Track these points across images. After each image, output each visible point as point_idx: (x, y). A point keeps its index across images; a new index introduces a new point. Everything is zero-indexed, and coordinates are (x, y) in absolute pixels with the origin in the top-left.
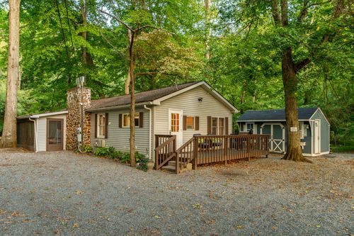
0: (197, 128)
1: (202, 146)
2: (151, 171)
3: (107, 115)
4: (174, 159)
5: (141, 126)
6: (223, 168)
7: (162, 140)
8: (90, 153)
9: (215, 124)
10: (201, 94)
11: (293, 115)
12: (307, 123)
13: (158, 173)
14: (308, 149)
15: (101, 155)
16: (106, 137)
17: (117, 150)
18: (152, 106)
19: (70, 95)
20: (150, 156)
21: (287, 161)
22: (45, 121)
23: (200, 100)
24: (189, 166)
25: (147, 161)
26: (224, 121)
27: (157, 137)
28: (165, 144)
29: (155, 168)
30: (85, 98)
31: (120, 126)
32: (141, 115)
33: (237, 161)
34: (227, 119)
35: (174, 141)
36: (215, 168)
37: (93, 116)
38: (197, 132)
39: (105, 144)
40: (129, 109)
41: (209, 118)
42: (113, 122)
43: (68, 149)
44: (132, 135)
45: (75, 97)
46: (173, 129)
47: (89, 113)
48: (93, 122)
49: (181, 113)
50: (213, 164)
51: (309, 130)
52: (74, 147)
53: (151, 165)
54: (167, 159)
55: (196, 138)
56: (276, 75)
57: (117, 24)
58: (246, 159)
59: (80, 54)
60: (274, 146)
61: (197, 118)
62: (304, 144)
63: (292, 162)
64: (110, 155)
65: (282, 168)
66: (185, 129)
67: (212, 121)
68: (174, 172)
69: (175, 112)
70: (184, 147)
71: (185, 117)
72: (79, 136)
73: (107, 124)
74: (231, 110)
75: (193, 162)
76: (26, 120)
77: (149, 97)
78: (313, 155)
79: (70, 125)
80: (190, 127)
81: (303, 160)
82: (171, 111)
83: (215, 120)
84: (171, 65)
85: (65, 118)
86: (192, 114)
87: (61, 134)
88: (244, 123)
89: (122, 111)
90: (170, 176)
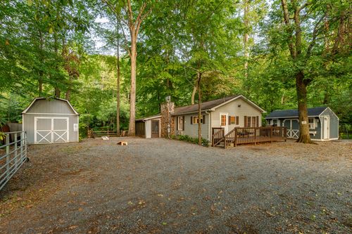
0: (237, 124)
1: (240, 134)
2: (210, 147)
3: (184, 118)
4: (223, 141)
5: (204, 123)
6: (253, 147)
7: (216, 131)
8: (174, 139)
9: (249, 121)
10: (240, 102)
11: (303, 113)
12: (318, 118)
13: (215, 148)
14: (318, 136)
15: (181, 140)
16: (183, 130)
17: (190, 137)
18: (210, 112)
19: (163, 107)
20: (209, 139)
21: (298, 143)
22: (150, 121)
23: (239, 106)
24: (232, 145)
25: (208, 142)
26: (256, 119)
27: (213, 129)
28: (218, 133)
29: (212, 146)
30: (171, 108)
31: (192, 123)
32: (204, 116)
33: (263, 143)
34: (258, 117)
35: (223, 131)
36: (248, 146)
37: (176, 118)
38: (237, 126)
39: (183, 134)
40: (197, 114)
41: (245, 117)
42: (187, 121)
43: (162, 137)
44: (199, 128)
45: (166, 108)
46: (222, 124)
47: (173, 116)
48: (175, 122)
49: (227, 115)
50: (247, 144)
51: (319, 123)
52: (165, 136)
53: (210, 144)
54: (219, 141)
55: (236, 129)
56: (293, 86)
57: (185, 60)
58: (270, 142)
59: (165, 81)
60: (293, 134)
61: (238, 118)
62: (315, 132)
63: (302, 143)
64: (186, 139)
65: (292, 147)
66: (229, 124)
67: (247, 119)
68: (224, 148)
69: (224, 114)
70: (229, 134)
71: (230, 117)
72: (169, 129)
73: (183, 123)
74: (261, 111)
75: (234, 142)
76: (141, 121)
77: (208, 106)
78: (323, 140)
79: (163, 124)
80: (233, 123)
81: (311, 142)
82: (221, 114)
83: (249, 118)
84: (221, 89)
85: (160, 119)
86: (233, 115)
87: (158, 128)
88: (271, 119)
89: (192, 115)
90: (221, 150)
